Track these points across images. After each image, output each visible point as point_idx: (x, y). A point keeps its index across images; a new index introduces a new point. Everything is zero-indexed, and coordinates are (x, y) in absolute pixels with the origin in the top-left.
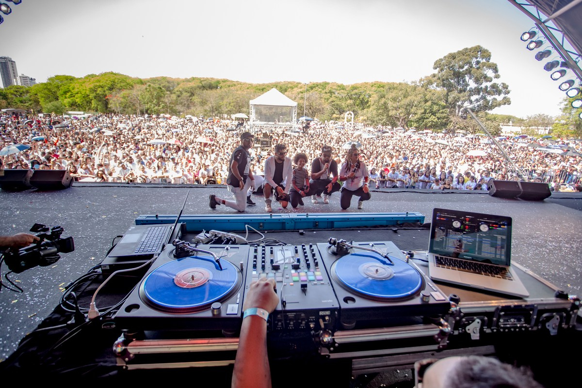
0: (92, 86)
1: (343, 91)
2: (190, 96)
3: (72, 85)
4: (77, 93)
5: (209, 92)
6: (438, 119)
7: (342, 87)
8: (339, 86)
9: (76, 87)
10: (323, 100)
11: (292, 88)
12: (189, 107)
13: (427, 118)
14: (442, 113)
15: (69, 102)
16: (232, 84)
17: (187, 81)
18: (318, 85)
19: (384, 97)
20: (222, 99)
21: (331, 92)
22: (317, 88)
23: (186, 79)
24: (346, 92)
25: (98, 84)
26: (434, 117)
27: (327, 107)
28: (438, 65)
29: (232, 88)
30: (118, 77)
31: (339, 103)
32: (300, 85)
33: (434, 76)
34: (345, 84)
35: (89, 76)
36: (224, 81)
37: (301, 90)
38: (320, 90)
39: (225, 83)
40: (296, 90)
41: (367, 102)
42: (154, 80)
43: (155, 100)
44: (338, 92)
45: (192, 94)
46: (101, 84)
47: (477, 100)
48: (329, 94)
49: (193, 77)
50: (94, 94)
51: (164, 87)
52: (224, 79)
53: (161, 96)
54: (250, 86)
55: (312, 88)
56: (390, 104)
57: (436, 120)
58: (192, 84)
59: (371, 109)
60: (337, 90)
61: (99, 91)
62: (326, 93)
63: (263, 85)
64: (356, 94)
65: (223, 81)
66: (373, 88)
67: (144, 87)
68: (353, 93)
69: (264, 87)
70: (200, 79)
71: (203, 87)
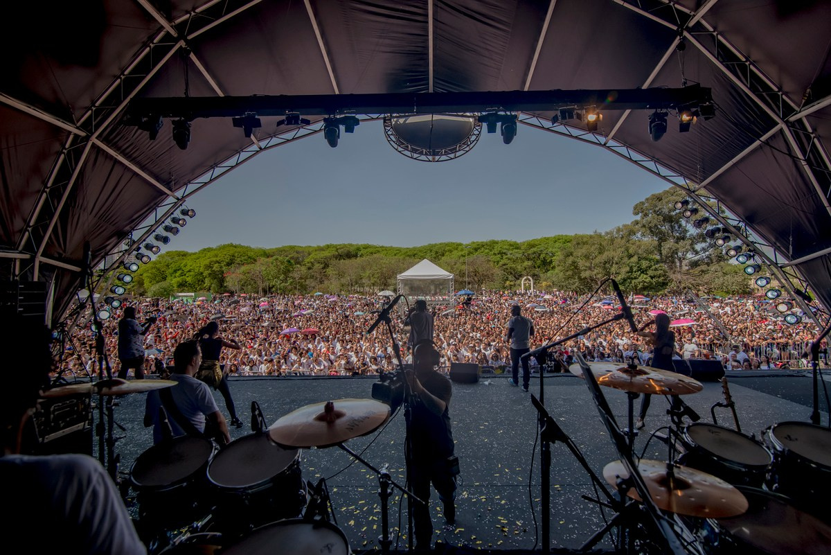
0: (207, 262)
1: (516, 251)
2: (323, 268)
3: (184, 262)
4: (189, 271)
5: (347, 262)
6: (652, 278)
7: (516, 246)
8: (511, 245)
9: (189, 263)
10: (492, 264)
11: (451, 251)
12: (321, 282)
13: (635, 278)
14: (656, 269)
15: (178, 282)
16: (374, 250)
17: (321, 249)
18: (483, 246)
19: (572, 255)
20: (364, 269)
21: (501, 253)
22: (483, 249)
23: (318, 246)
24: (521, 251)
25: (214, 259)
26: (645, 276)
27: (498, 272)
28: (638, 209)
29: (375, 255)
30: (239, 250)
31: (513, 265)
32: (460, 247)
33: (637, 223)
34: (519, 241)
35: (205, 250)
36: (366, 247)
37: (463, 253)
38: (487, 251)
39: (366, 250)
40: (456, 254)
41: (551, 262)
42: (281, 251)
43: (283, 276)
44: (511, 252)
45: (326, 266)
46: (218, 259)
47: (704, 250)
48: (499, 256)
49: (328, 245)
50: (209, 272)
51: (292, 258)
52: (365, 245)
53: (289, 271)
54: (398, 251)
55: (476, 250)
56: (582, 263)
57: (649, 279)
58: (326, 254)
59: (557, 270)
60: (508, 250)
61: (216, 267)
62: (495, 254)
63: (414, 249)
64: (534, 253)
65: (364, 248)
66: (557, 245)
67: (270, 260)
68: (530, 252)
69: (415, 252)
70: (335, 246)
71: (340, 257)
